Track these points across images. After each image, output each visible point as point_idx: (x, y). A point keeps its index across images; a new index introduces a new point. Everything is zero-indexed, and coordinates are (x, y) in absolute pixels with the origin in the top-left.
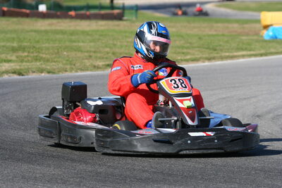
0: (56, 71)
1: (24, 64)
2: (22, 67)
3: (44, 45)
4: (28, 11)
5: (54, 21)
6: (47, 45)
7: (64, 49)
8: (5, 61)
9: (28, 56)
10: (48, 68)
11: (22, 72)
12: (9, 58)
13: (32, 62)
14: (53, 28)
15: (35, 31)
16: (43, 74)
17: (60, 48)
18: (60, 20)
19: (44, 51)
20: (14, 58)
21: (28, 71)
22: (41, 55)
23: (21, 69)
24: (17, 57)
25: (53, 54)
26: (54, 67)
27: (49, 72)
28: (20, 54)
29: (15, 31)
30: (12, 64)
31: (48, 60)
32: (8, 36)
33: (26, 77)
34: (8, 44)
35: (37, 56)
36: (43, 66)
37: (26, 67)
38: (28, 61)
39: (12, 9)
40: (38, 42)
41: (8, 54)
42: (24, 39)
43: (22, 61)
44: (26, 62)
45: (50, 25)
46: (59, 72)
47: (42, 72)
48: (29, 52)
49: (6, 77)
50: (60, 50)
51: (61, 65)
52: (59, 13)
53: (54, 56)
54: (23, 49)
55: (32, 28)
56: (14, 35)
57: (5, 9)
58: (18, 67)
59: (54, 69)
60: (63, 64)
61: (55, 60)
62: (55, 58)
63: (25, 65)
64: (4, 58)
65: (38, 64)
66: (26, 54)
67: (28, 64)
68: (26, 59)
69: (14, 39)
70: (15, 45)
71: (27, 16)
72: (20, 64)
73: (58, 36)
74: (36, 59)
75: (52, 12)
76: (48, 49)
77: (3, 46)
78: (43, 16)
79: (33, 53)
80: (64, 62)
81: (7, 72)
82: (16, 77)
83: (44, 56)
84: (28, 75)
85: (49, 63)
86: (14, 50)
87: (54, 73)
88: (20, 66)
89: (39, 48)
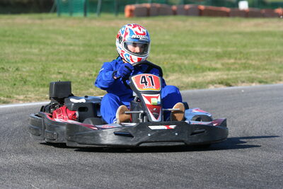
0: (269, 80)
1: (231, 72)
2: (229, 77)
3: (252, 50)
4: (228, 10)
5: (260, 21)
6: (255, 50)
7: (276, 54)
8: (209, 70)
9: (235, 63)
10: (260, 76)
11: (229, 82)
12: (214, 66)
13: (240, 70)
14: (260, 29)
15: (240, 33)
16: (254, 85)
17: (272, 52)
18: (266, 20)
19: (253, 58)
20: (219, 66)
21: (236, 81)
22: (250, 62)
23: (228, 79)
24: (223, 65)
25: (263, 60)
26: (267, 76)
27: (260, 82)
28: (226, 60)
29: (217, 34)
30: (218, 73)
31: (258, 68)
32: (210, 39)
33: (235, 88)
34: (211, 50)
35: (245, 63)
36: (254, 75)
37: (234, 76)
38: (235, 69)
39: (210, 7)
40: (245, 46)
41: (211, 61)
42: (229, 43)
43: (229, 69)
44: (233, 70)
45: (257, 25)
46: (272, 81)
47: (252, 82)
48: (236, 59)
49: (212, 88)
50: (271, 56)
51: (273, 73)
52: (264, 11)
53: (265, 62)
54: (229, 55)
55: (236, 29)
56: (216, 39)
57: (202, 7)
58: (225, 77)
59: (266, 79)
60: (276, 72)
61: (267, 67)
62: (266, 65)
63: (233, 74)
64: (209, 66)
65: (248, 72)
66: (232, 61)
67: (236, 72)
68: (232, 67)
69: (216, 43)
70: (219, 50)
71: (227, 15)
72: (227, 72)
73: (268, 39)
74: (245, 67)
75: (256, 10)
76: (257, 54)
77: (206, 52)
78: (245, 15)
79: (240, 59)
80: (277, 69)
81: (213, 82)
82: (223, 88)
83: (253, 63)
84: (236, 85)
85: (259, 72)
86: (218, 56)
87: (266, 83)
88: (228, 75)
89: (247, 54)
